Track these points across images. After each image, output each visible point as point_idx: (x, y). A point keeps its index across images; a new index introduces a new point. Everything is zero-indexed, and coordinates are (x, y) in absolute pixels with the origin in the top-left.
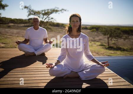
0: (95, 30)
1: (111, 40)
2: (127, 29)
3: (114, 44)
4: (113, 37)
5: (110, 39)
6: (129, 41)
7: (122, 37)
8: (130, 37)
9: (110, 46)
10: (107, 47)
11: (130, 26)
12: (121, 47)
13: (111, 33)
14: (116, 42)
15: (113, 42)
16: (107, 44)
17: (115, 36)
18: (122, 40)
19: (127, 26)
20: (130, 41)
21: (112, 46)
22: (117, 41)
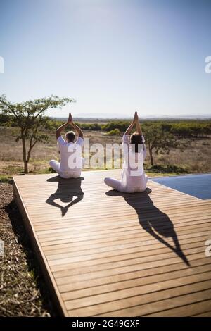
0: (117, 130)
1: (157, 152)
2: (185, 126)
3: (162, 160)
4: (160, 147)
5: (154, 150)
6: (191, 153)
7: (178, 146)
8: (193, 144)
9: (154, 165)
10: (149, 168)
11: (191, 118)
12: (175, 165)
13: (156, 138)
14: (165, 155)
15: (160, 156)
16: (150, 161)
17: (164, 145)
18: (178, 150)
19: (186, 118)
20: (193, 152)
21: (158, 164)
22: (168, 153)
